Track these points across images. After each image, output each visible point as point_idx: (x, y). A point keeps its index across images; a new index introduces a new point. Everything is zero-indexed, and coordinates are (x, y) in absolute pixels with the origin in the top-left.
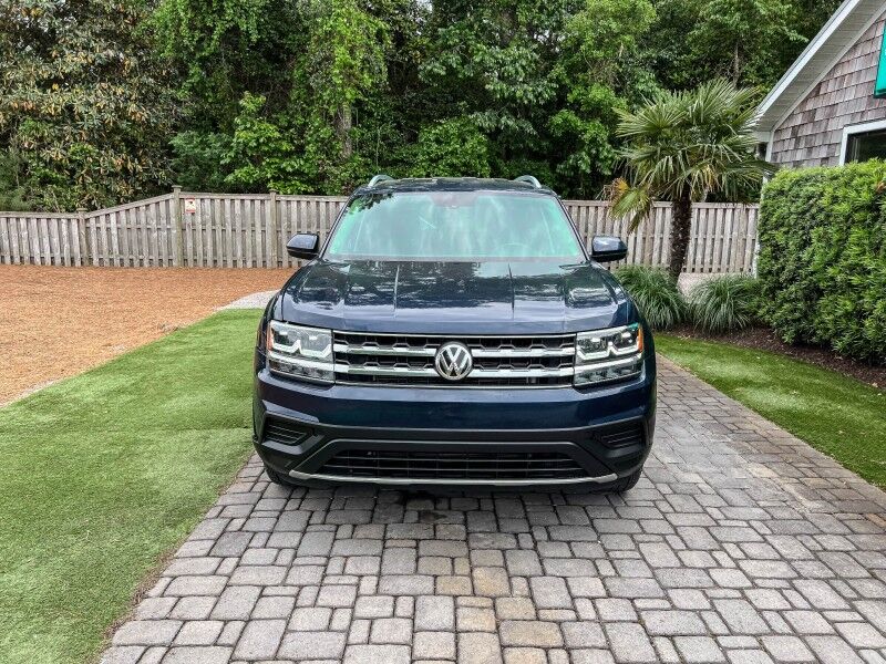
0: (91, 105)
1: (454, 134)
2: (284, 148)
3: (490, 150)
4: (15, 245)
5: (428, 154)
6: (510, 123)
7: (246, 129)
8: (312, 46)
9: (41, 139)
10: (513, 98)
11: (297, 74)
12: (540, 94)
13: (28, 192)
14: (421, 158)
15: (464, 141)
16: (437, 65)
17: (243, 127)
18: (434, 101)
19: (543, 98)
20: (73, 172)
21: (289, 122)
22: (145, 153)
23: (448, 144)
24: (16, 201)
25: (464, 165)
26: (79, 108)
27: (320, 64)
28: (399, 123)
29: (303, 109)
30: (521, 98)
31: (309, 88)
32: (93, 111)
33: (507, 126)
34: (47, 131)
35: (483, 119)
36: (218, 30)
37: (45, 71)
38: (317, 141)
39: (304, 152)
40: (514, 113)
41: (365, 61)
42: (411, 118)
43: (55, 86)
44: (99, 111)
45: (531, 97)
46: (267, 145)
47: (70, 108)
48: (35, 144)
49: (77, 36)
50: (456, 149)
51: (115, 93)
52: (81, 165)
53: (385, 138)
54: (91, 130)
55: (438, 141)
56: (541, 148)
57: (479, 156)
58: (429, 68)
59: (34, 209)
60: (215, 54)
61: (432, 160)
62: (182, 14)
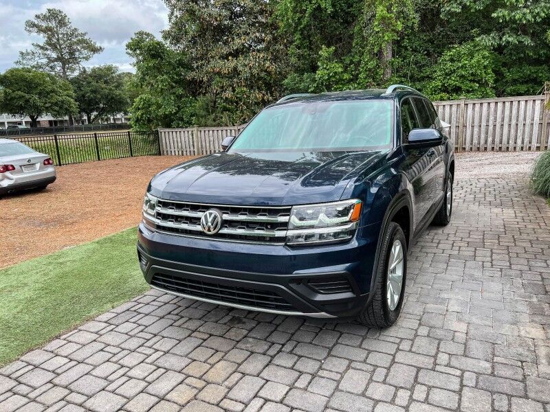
0: (246, 66)
1: (465, 54)
2: (345, 78)
3: (495, 61)
4: (208, 145)
5: (445, 70)
6: (510, 39)
7: (323, 68)
8: (365, 9)
9: (222, 87)
10: (513, 21)
11: (356, 29)
12: (538, 13)
13: (217, 117)
14: (439, 73)
15: (472, 57)
16: (455, 5)
17: (321, 68)
18: (456, 31)
19: (540, 17)
20: (237, 103)
21: (351, 61)
22: (275, 90)
23: (459, 61)
24: (210, 122)
25: (472, 74)
26: (240, 68)
27: (370, 20)
28: (428, 51)
29: (360, 51)
30: (520, 20)
31: (363, 37)
32: (247, 69)
33: (508, 42)
34: (225, 82)
35: (488, 40)
36: (309, 11)
37: (225, 50)
38: (366, 71)
39: (357, 79)
40: (515, 31)
41: (400, 12)
42: (438, 46)
43: (230, 58)
44: (250, 68)
45: (529, 17)
46: (334, 77)
47: (235, 69)
48: (219, 90)
49: (240, 28)
50: (465, 64)
51: (259, 57)
52: (241, 100)
53: (416, 63)
54: (246, 80)
55: (452, 60)
56: (540, 56)
57: (485, 67)
58: (448, 9)
59: (219, 125)
60: (308, 25)
61: (447, 74)
62: (289, 5)
